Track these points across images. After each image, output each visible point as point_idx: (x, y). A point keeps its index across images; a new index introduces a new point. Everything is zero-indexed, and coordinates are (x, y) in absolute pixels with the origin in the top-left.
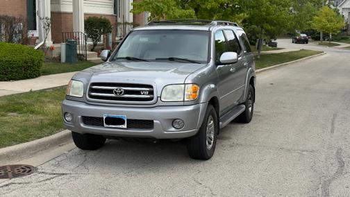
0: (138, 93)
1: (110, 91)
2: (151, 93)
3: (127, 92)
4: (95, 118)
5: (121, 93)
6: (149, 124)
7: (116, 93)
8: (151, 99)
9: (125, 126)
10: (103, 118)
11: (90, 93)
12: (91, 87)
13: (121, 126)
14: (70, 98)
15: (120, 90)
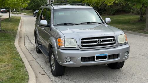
0: (109, 41)
1: (95, 42)
2: (114, 40)
3: (103, 41)
4: (89, 57)
6: (117, 56)
9: (107, 59)
10: (95, 57)
11: (82, 44)
12: (82, 41)
13: (104, 59)
14: (66, 48)
15: (101, 40)
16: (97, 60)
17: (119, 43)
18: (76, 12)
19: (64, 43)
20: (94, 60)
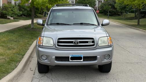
0: (87, 42)
1: (72, 42)
2: (93, 42)
3: (80, 42)
5: (78, 43)
6: (94, 58)
7: (75, 43)
8: (93, 45)
9: (82, 60)
10: (69, 57)
11: (58, 44)
12: (59, 40)
13: (79, 61)
14: (43, 47)
15: (77, 41)
16: (71, 61)
17: (99, 45)
18: (73, 12)
19: (42, 41)
20: (69, 61)
